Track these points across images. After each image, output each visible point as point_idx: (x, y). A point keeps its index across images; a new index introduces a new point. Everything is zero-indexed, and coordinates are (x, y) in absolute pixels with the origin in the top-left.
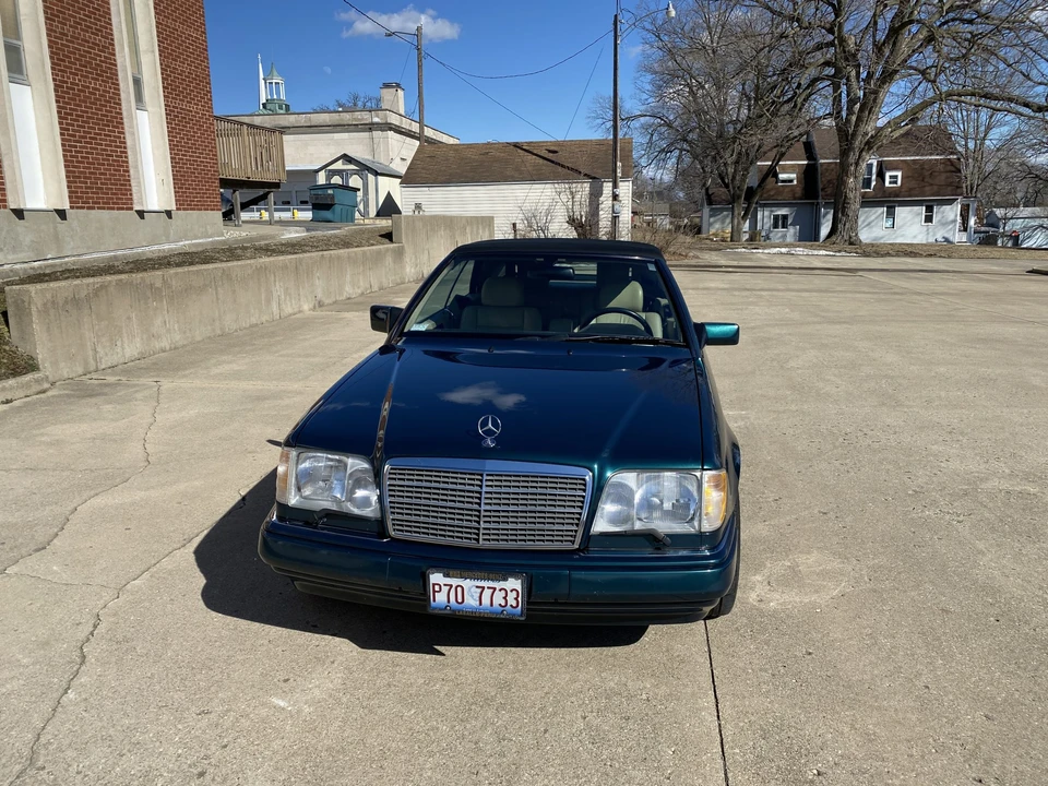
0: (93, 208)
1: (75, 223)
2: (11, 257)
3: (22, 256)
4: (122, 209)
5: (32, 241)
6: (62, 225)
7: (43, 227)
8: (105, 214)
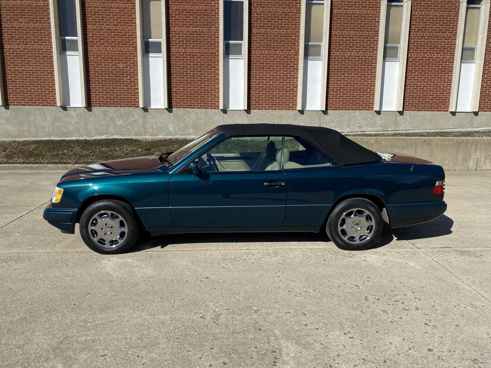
0: (421, 110)
1: (408, 116)
2: (370, 129)
3: (376, 129)
4: (441, 111)
5: (382, 123)
6: (399, 117)
7: (390, 118)
8: (428, 113)
